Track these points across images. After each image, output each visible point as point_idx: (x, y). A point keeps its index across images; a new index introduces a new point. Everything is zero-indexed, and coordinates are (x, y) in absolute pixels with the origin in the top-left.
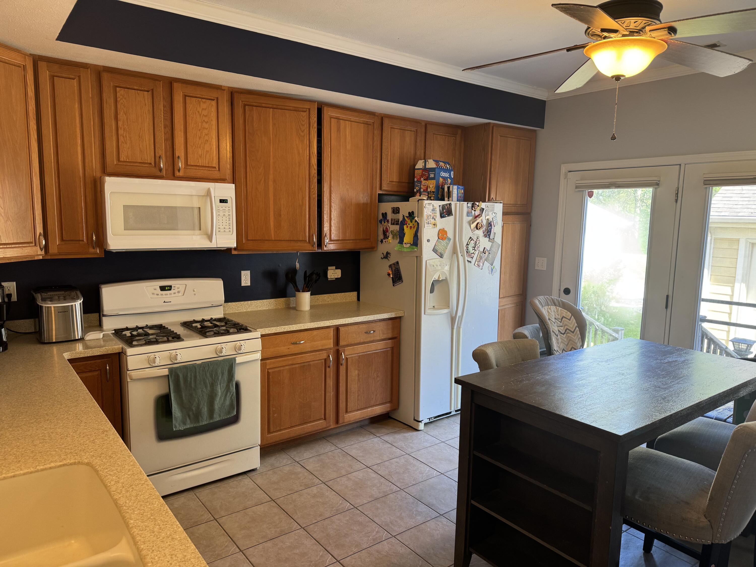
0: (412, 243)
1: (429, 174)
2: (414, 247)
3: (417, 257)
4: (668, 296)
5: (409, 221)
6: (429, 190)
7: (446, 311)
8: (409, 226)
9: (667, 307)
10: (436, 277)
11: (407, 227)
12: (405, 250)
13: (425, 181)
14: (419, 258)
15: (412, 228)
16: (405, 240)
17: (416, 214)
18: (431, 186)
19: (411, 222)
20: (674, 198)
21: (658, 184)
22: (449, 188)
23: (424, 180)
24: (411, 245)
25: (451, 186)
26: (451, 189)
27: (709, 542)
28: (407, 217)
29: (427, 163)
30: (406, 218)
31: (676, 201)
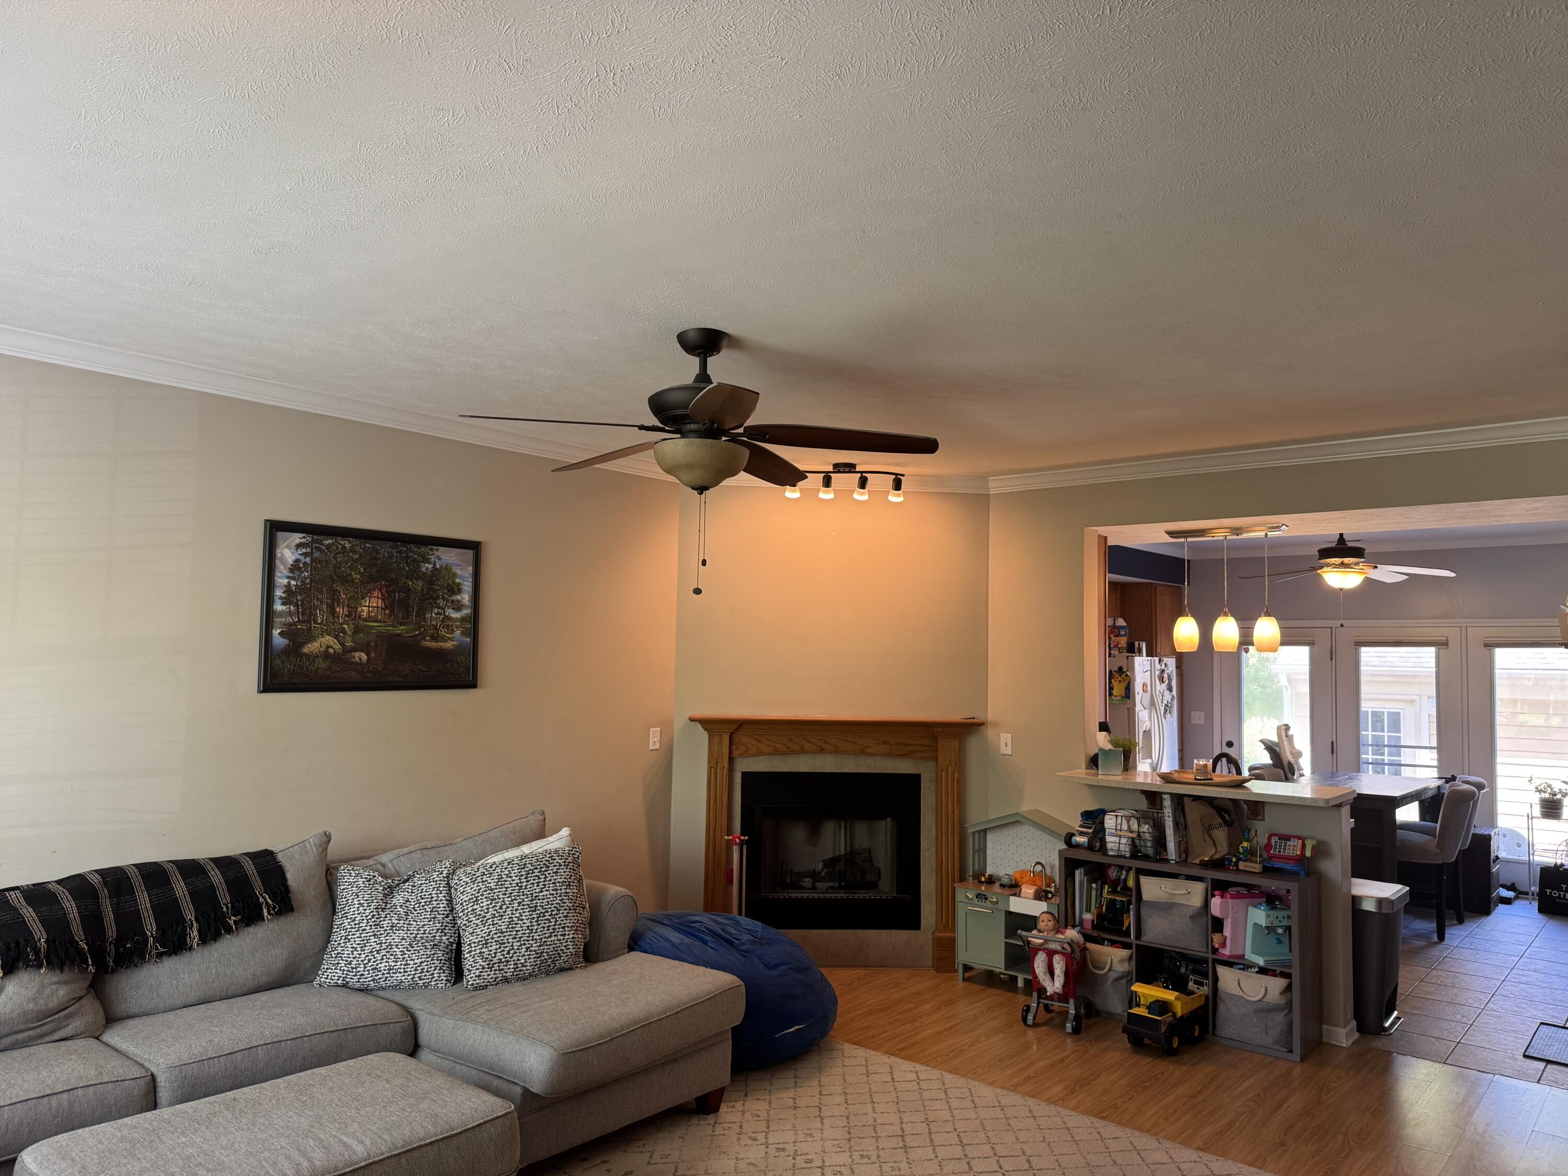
0: (1124, 696)
1: (1119, 632)
2: (1126, 699)
3: (1128, 709)
4: (1332, 743)
5: (1117, 675)
6: (1120, 646)
7: (1149, 761)
8: (1117, 680)
9: (1333, 752)
10: (1144, 729)
11: (1115, 681)
12: (1116, 702)
13: (1115, 638)
14: (1131, 711)
15: (1122, 682)
16: (1115, 692)
17: (1125, 669)
18: (1122, 642)
19: (1120, 676)
20: (1329, 656)
21: (1313, 644)
22: (1139, 644)
23: (1114, 636)
24: (1122, 697)
25: (1141, 642)
26: (1141, 646)
27: (1441, 862)
28: (1115, 671)
29: (1117, 621)
30: (1114, 673)
31: (1331, 658)
